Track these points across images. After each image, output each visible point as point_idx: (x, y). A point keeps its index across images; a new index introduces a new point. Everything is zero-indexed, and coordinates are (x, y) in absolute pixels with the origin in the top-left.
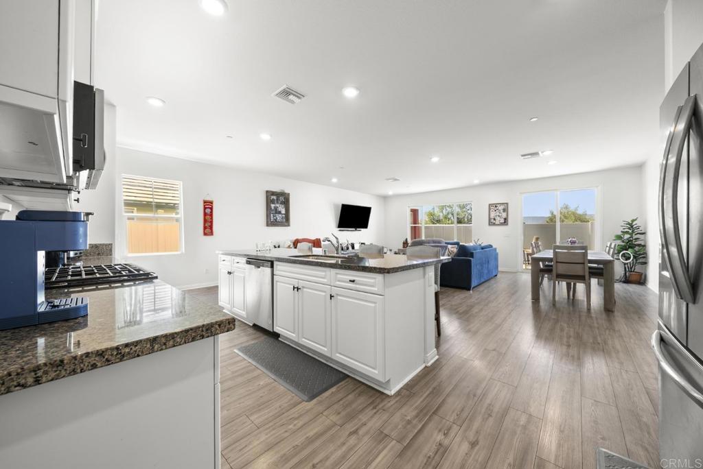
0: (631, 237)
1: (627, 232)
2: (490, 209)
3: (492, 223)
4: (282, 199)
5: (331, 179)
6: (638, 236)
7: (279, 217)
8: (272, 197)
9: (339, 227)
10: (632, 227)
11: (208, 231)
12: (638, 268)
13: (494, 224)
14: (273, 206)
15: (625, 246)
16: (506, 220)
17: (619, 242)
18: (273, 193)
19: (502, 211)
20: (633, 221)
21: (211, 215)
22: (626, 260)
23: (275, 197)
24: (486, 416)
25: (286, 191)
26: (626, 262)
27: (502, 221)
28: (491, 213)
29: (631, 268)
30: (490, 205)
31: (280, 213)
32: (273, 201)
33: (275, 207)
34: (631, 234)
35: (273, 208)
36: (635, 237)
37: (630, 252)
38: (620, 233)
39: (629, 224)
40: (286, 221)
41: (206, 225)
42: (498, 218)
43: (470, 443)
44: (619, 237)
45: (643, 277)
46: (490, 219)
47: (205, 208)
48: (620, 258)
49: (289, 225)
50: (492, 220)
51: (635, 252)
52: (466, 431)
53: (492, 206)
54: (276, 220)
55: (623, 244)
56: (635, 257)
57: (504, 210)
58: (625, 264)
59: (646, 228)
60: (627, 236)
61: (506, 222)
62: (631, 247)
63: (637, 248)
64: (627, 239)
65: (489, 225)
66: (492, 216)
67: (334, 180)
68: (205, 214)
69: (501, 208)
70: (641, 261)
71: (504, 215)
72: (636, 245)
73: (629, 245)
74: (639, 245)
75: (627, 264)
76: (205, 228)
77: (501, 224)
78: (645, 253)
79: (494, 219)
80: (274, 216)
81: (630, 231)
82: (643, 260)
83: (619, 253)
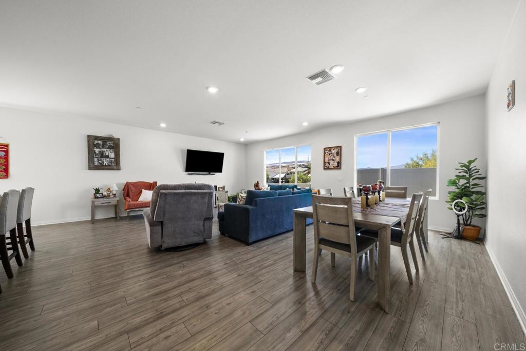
0: (469, 182)
1: (463, 177)
2: (325, 153)
3: (326, 168)
4: (109, 143)
5: (159, 124)
6: (476, 181)
7: (106, 162)
8: (96, 142)
9: (187, 170)
10: (469, 170)
11: (2, 173)
12: (475, 221)
13: (329, 168)
14: (97, 150)
15: (459, 193)
16: (339, 164)
17: (453, 189)
18: (97, 138)
19: (335, 155)
20: (470, 162)
21: (6, 158)
22: (460, 210)
23: (100, 142)
25: (116, 136)
26: (461, 213)
27: (336, 164)
28: (326, 156)
29: (467, 221)
30: (324, 148)
31: (107, 157)
32: (97, 146)
33: (100, 152)
34: (468, 179)
35: (97, 152)
36: (472, 182)
37: (464, 200)
38: (454, 178)
39: (465, 166)
40: (115, 165)
42: (331, 162)
44: (453, 183)
45: (482, 231)
46: (325, 162)
48: (453, 207)
49: (119, 169)
50: (327, 164)
51: (471, 202)
53: (327, 150)
54: (102, 164)
55: (457, 191)
56: (470, 208)
57: (337, 153)
58: (458, 216)
59: (486, 171)
60: (463, 182)
61: (339, 166)
62: (467, 196)
63: (474, 197)
64: (463, 185)
65: (324, 169)
66: (327, 160)
67: (163, 125)
69: (334, 151)
70: (477, 213)
71: (337, 159)
72: (473, 192)
73: (464, 192)
74: (477, 193)
75: (462, 215)
77: (335, 168)
78: (485, 203)
79: (329, 163)
80: (98, 160)
81: (467, 176)
82: (483, 212)
83: (453, 201)
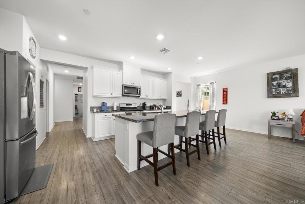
11: (225, 102)
14: (275, 83)
18: (275, 73)
21: (227, 94)
23: (278, 76)
24: (87, 170)
25: (294, 67)
32: (275, 79)
33: (277, 83)
35: (275, 84)
41: (224, 99)
43: (86, 162)
47: (223, 92)
49: (297, 96)
52: (89, 163)
68: (224, 95)
76: (223, 101)
